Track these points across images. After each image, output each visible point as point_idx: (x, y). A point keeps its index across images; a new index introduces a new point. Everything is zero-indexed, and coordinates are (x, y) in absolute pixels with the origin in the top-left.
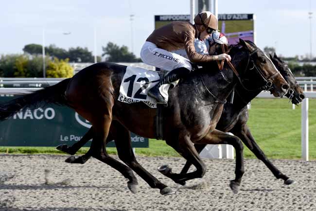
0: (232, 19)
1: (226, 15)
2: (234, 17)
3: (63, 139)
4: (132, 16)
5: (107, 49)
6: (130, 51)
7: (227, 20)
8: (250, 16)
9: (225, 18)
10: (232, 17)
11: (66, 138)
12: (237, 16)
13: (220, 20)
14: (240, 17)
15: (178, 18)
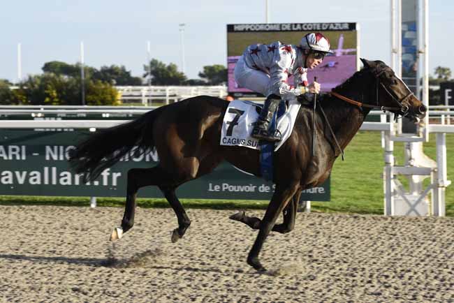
0: (328, 30)
1: (321, 24)
2: (332, 27)
3: (213, 188)
5: (150, 68)
6: (179, 70)
7: (321, 30)
8: (352, 26)
9: (318, 29)
10: (329, 27)
11: (217, 188)
12: (335, 26)
13: (313, 30)
14: (338, 27)
15: (258, 27)
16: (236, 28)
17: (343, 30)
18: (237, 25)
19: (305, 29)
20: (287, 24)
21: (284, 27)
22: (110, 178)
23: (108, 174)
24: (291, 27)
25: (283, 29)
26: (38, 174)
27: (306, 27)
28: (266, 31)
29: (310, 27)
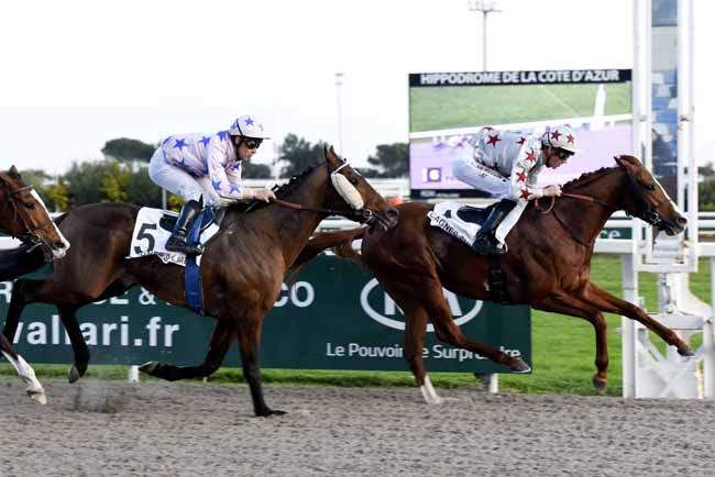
0: (582, 81)
1: (571, 72)
2: (589, 76)
3: (333, 351)
4: (339, 75)
5: (284, 149)
7: (572, 82)
8: (626, 75)
9: (566, 80)
10: (584, 77)
11: (339, 351)
12: (594, 75)
13: (556, 82)
14: (600, 76)
15: (462, 78)
16: (423, 80)
17: (610, 82)
18: (426, 74)
19: (543, 80)
20: (511, 73)
21: (507, 77)
22: (160, 334)
23: (158, 327)
24: (519, 79)
25: (505, 81)
26: (42, 326)
27: (544, 77)
28: (475, 84)
29: (551, 76)
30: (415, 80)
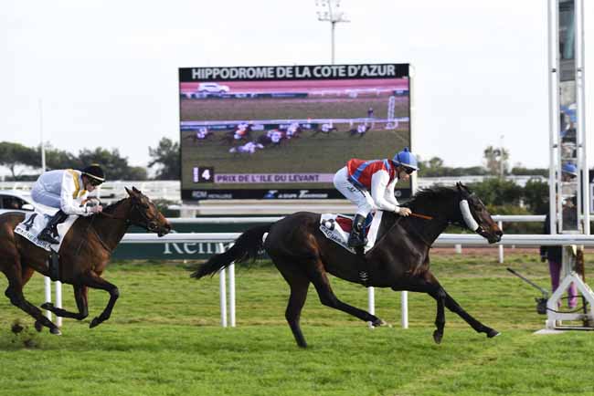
0: (358, 76)
1: (346, 67)
8: (402, 70)
9: (341, 75)
10: (360, 71)
12: (370, 70)
13: (331, 78)
14: (376, 71)
15: (234, 73)
16: (194, 74)
17: (386, 77)
18: (197, 69)
19: (318, 76)
20: (285, 67)
21: (281, 72)
24: (294, 73)
25: (279, 76)
27: (319, 72)
28: (247, 79)
29: (326, 71)
30: (185, 75)
